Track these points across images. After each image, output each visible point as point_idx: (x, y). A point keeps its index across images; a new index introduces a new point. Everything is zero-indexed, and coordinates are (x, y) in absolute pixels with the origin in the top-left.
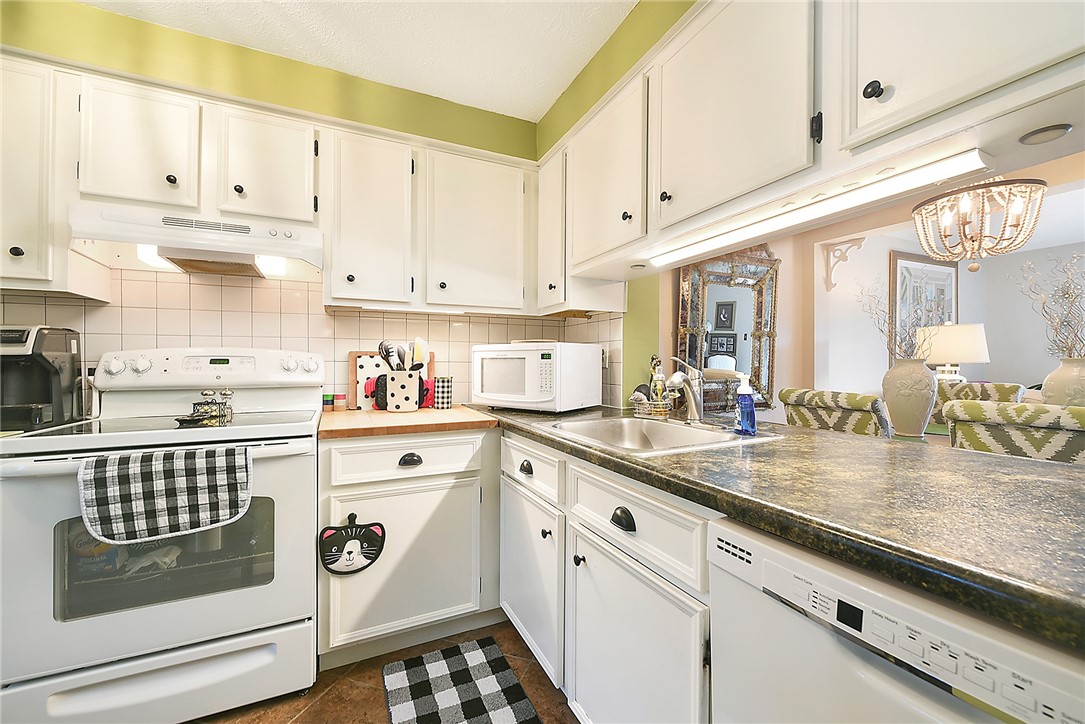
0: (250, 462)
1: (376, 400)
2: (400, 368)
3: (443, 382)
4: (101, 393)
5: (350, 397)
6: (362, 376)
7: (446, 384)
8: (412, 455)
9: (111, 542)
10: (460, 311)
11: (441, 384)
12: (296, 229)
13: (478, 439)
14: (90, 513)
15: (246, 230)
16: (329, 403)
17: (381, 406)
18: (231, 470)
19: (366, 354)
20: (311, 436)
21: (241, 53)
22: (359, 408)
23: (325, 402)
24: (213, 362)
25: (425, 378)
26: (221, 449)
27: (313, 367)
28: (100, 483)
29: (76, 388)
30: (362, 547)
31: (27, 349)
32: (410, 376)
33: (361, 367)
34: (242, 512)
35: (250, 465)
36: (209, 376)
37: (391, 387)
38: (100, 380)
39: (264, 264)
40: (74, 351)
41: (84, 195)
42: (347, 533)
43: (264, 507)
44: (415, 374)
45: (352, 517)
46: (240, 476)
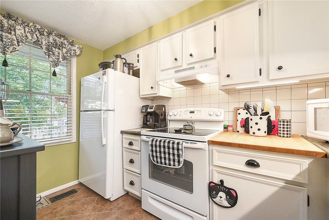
0: (183, 148)
1: (245, 129)
2: (256, 114)
3: (284, 122)
4: (169, 121)
5: (234, 127)
6: (240, 118)
7: (286, 123)
9: (154, 162)
11: (282, 123)
12: (208, 63)
14: (151, 153)
15: (193, 68)
16: (226, 128)
17: (247, 132)
18: (178, 149)
19: (241, 108)
20: (206, 142)
22: (238, 132)
23: (225, 128)
24: (191, 112)
25: (273, 118)
26: (176, 141)
27: (219, 114)
29: (165, 119)
30: (226, 197)
31: (152, 110)
32: (261, 118)
33: (239, 114)
34: (181, 165)
37: (251, 123)
38: (168, 118)
39: (200, 78)
40: (164, 110)
41: (162, 71)
42: (220, 187)
43: (188, 165)
44: (265, 118)
45: (222, 181)
46: (180, 152)
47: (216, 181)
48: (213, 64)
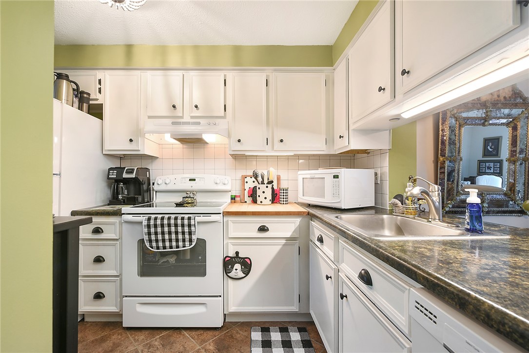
0: (196, 223)
1: (253, 199)
2: (263, 183)
3: (283, 190)
4: (156, 192)
5: (242, 197)
6: (247, 187)
7: (285, 191)
8: (265, 226)
9: (151, 249)
10: (292, 154)
11: (282, 191)
12: (217, 121)
13: (297, 221)
14: (146, 238)
15: (199, 123)
16: (233, 199)
17: (255, 201)
18: (189, 226)
19: (249, 176)
20: (220, 214)
21: (196, 48)
22: (246, 202)
23: (232, 199)
24: (190, 180)
25: (275, 187)
26: (186, 216)
27: (226, 183)
28: (149, 226)
29: (149, 190)
30: (242, 268)
31: (133, 176)
32: (267, 187)
33: (247, 182)
34: (194, 244)
35: (196, 225)
36: (188, 186)
37: (259, 192)
38: (156, 187)
39: (206, 137)
40: (148, 176)
41: (150, 117)
42: (235, 260)
43: (202, 243)
44: (270, 186)
45: (237, 253)
46: (193, 228)
47: (232, 254)
48: (223, 124)
